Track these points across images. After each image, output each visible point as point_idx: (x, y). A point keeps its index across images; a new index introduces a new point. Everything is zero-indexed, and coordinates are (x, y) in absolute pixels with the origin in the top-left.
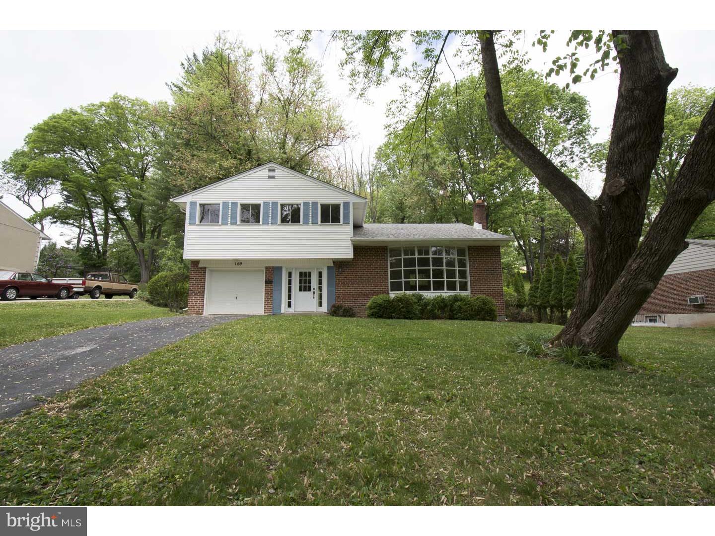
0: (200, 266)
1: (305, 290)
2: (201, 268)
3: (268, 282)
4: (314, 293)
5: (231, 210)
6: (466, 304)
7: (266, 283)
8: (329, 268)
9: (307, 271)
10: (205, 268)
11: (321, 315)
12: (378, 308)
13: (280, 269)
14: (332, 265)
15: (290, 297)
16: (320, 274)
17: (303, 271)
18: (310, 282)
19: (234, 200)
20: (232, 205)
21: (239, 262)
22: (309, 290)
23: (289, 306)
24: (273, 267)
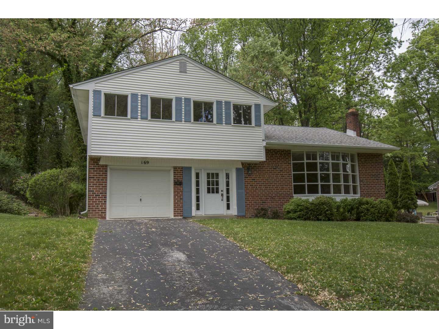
0: (101, 163)
1: (213, 192)
2: (103, 166)
3: (178, 183)
4: (222, 195)
5: (141, 103)
6: (373, 207)
7: (175, 185)
8: (238, 170)
9: (215, 172)
10: (106, 166)
11: (231, 217)
12: (305, 211)
13: (190, 169)
14: (241, 167)
15: (198, 199)
16: (228, 176)
17: (211, 172)
18: (217, 184)
19: (144, 93)
20: (141, 98)
21: (145, 161)
22: (217, 192)
23: (198, 208)
24: (182, 168)
